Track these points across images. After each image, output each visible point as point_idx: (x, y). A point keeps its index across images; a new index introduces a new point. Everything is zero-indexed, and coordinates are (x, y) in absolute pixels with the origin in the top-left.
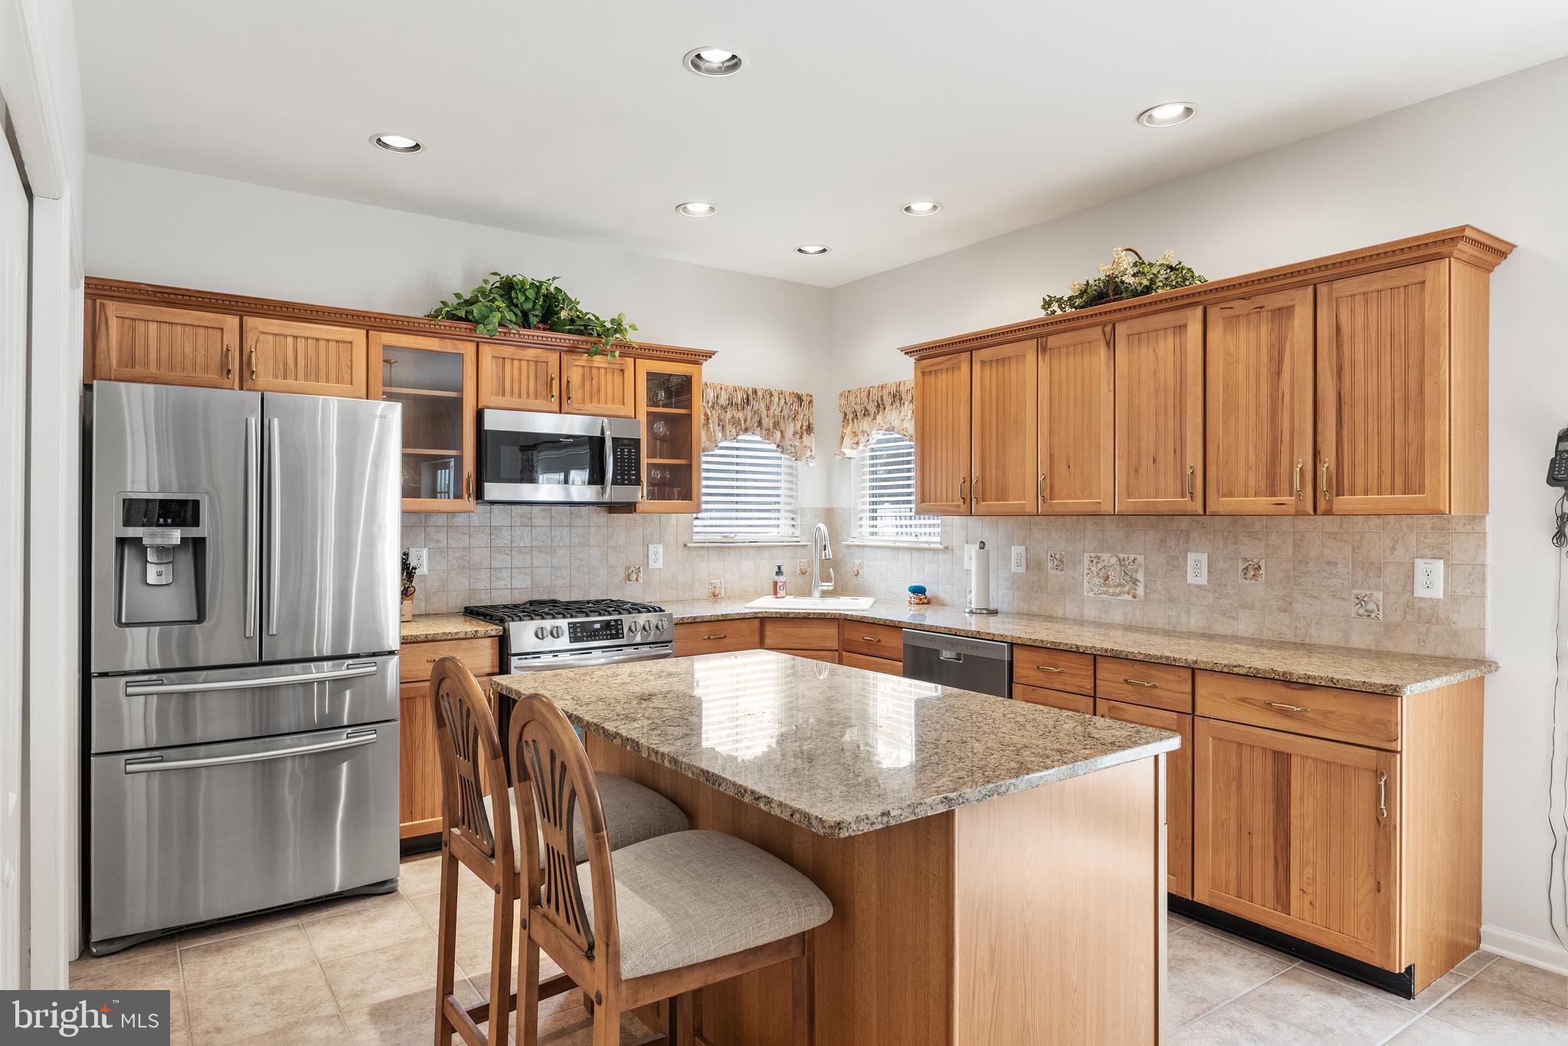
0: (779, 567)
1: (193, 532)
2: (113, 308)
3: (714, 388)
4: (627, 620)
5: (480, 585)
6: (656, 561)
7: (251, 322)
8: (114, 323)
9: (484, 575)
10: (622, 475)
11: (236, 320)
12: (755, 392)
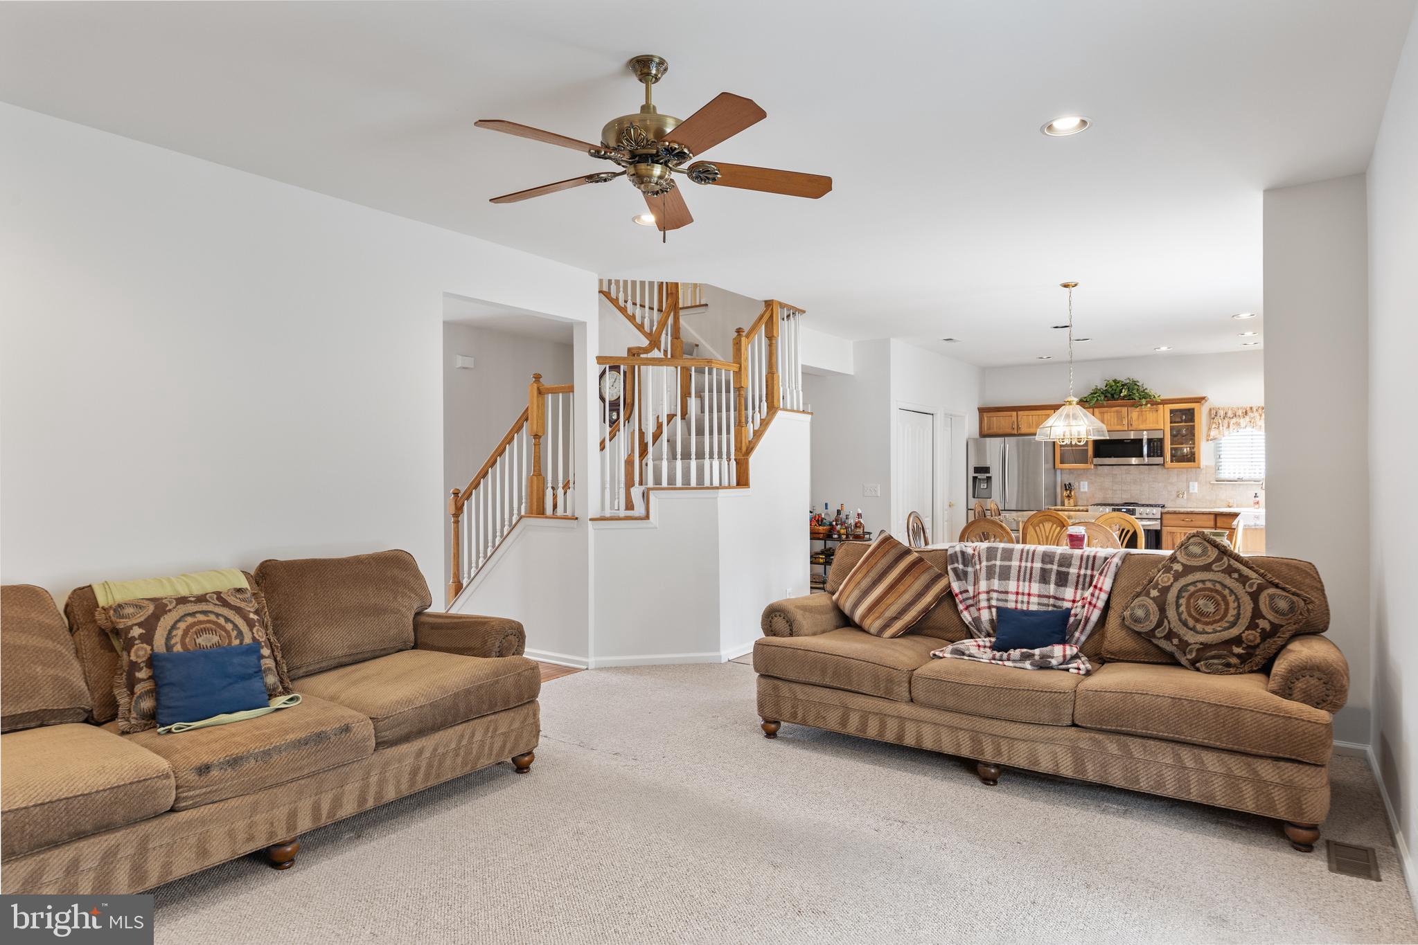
0: (1256, 494)
1: (988, 475)
2: (985, 414)
3: (1223, 409)
4: (1137, 508)
5: (1108, 496)
6: (1194, 489)
7: (1020, 413)
8: (985, 418)
9: (1110, 492)
10: (1154, 453)
11: (1015, 413)
12: (1251, 408)
